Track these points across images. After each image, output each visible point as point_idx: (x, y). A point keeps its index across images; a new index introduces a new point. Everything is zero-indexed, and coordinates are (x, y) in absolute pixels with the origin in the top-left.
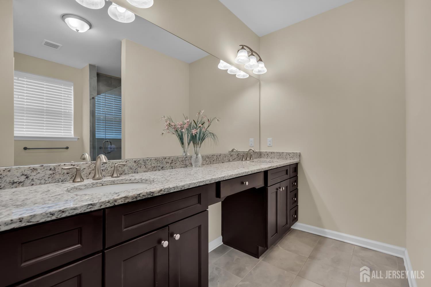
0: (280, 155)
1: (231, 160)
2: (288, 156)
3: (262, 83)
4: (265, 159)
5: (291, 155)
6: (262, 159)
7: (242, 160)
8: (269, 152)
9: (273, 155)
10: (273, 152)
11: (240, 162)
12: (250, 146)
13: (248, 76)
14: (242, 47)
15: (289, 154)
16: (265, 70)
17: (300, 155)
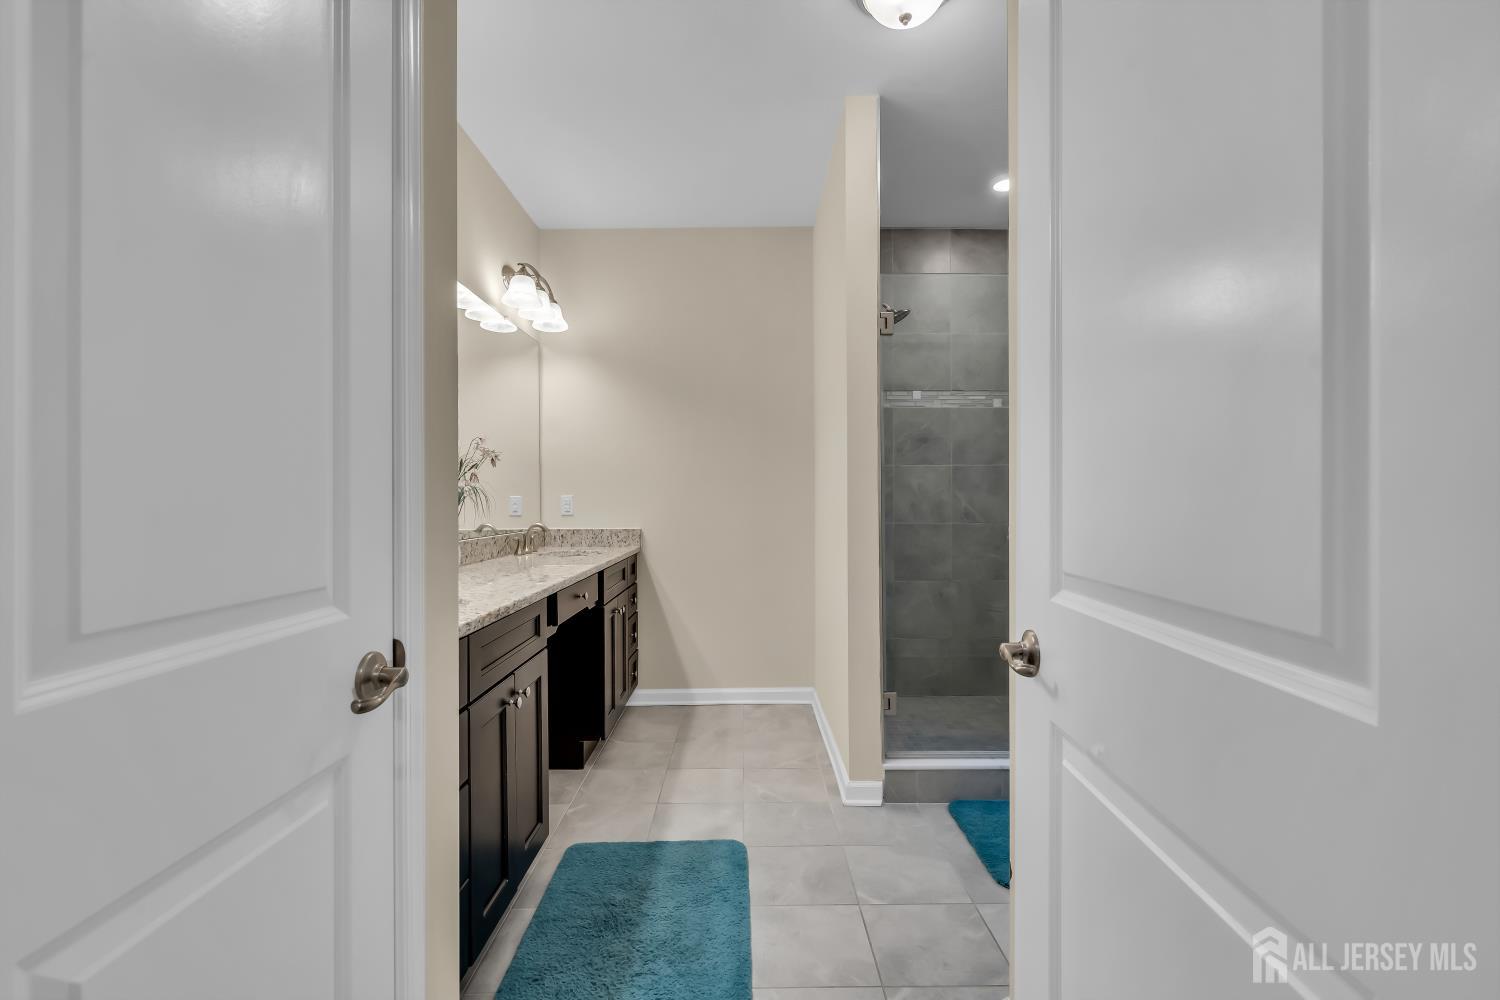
0: (597, 538)
1: (495, 555)
2: (615, 538)
3: (545, 351)
4: (557, 550)
5: (621, 536)
6: (549, 549)
7: (516, 553)
8: (568, 531)
9: (576, 538)
10: (578, 531)
11: (511, 557)
12: (512, 516)
13: (515, 329)
14: (521, 266)
15: (616, 533)
16: (564, 326)
17: (641, 536)
